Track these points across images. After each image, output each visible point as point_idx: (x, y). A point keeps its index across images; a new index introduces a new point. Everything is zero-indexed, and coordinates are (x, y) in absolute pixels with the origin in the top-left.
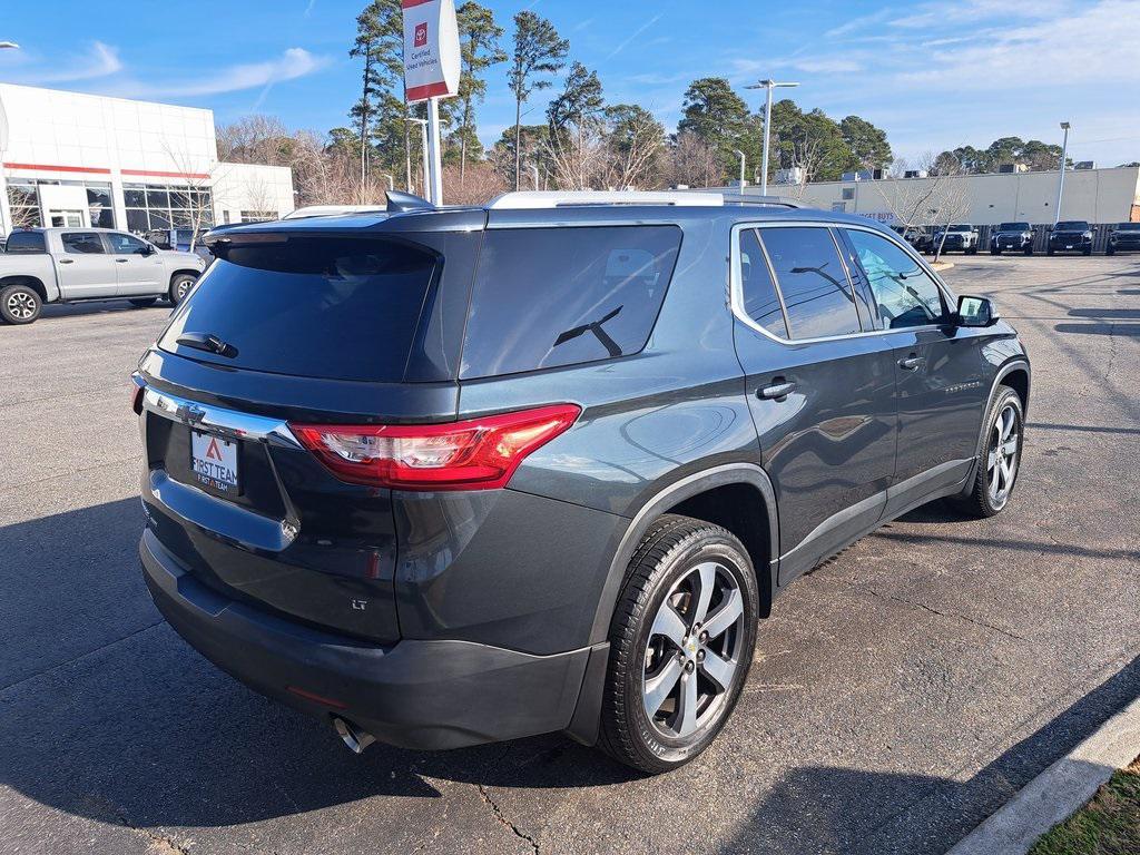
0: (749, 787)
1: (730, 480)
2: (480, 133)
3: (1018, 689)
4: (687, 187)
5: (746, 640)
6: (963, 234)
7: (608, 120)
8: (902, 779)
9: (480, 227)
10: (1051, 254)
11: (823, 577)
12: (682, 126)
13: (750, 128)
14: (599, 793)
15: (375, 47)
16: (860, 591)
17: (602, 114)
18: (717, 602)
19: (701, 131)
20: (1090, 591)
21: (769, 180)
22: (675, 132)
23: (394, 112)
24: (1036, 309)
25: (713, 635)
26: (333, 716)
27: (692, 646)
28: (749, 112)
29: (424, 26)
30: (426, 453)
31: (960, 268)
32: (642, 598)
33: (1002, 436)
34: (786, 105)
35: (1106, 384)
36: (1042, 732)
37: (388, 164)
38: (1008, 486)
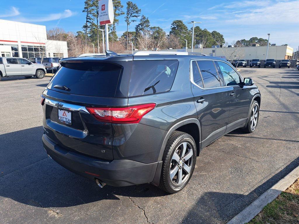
0: (195, 197)
1: (190, 122)
2: (117, 33)
3: (259, 174)
4: (172, 49)
5: (194, 161)
6: (243, 62)
7: (151, 31)
8: (231, 194)
9: (132, 60)
10: (265, 67)
11: (210, 147)
12: (171, 33)
13: (188, 33)
14: (159, 198)
15: (89, 10)
16: (220, 150)
17: (150, 29)
18: (187, 152)
19: (176, 34)
20: (275, 150)
21: (193, 47)
22: (169, 34)
23: (94, 27)
24: (261, 81)
25: (186, 160)
26: (96, 179)
27: (181, 163)
28: (188, 29)
29: (104, 5)
30: (121, 115)
31: (242, 71)
32: (170, 151)
33: (254, 113)
34: (197, 28)
35: (279, 100)
36: (264, 184)
37: (92, 41)
38: (255, 125)
